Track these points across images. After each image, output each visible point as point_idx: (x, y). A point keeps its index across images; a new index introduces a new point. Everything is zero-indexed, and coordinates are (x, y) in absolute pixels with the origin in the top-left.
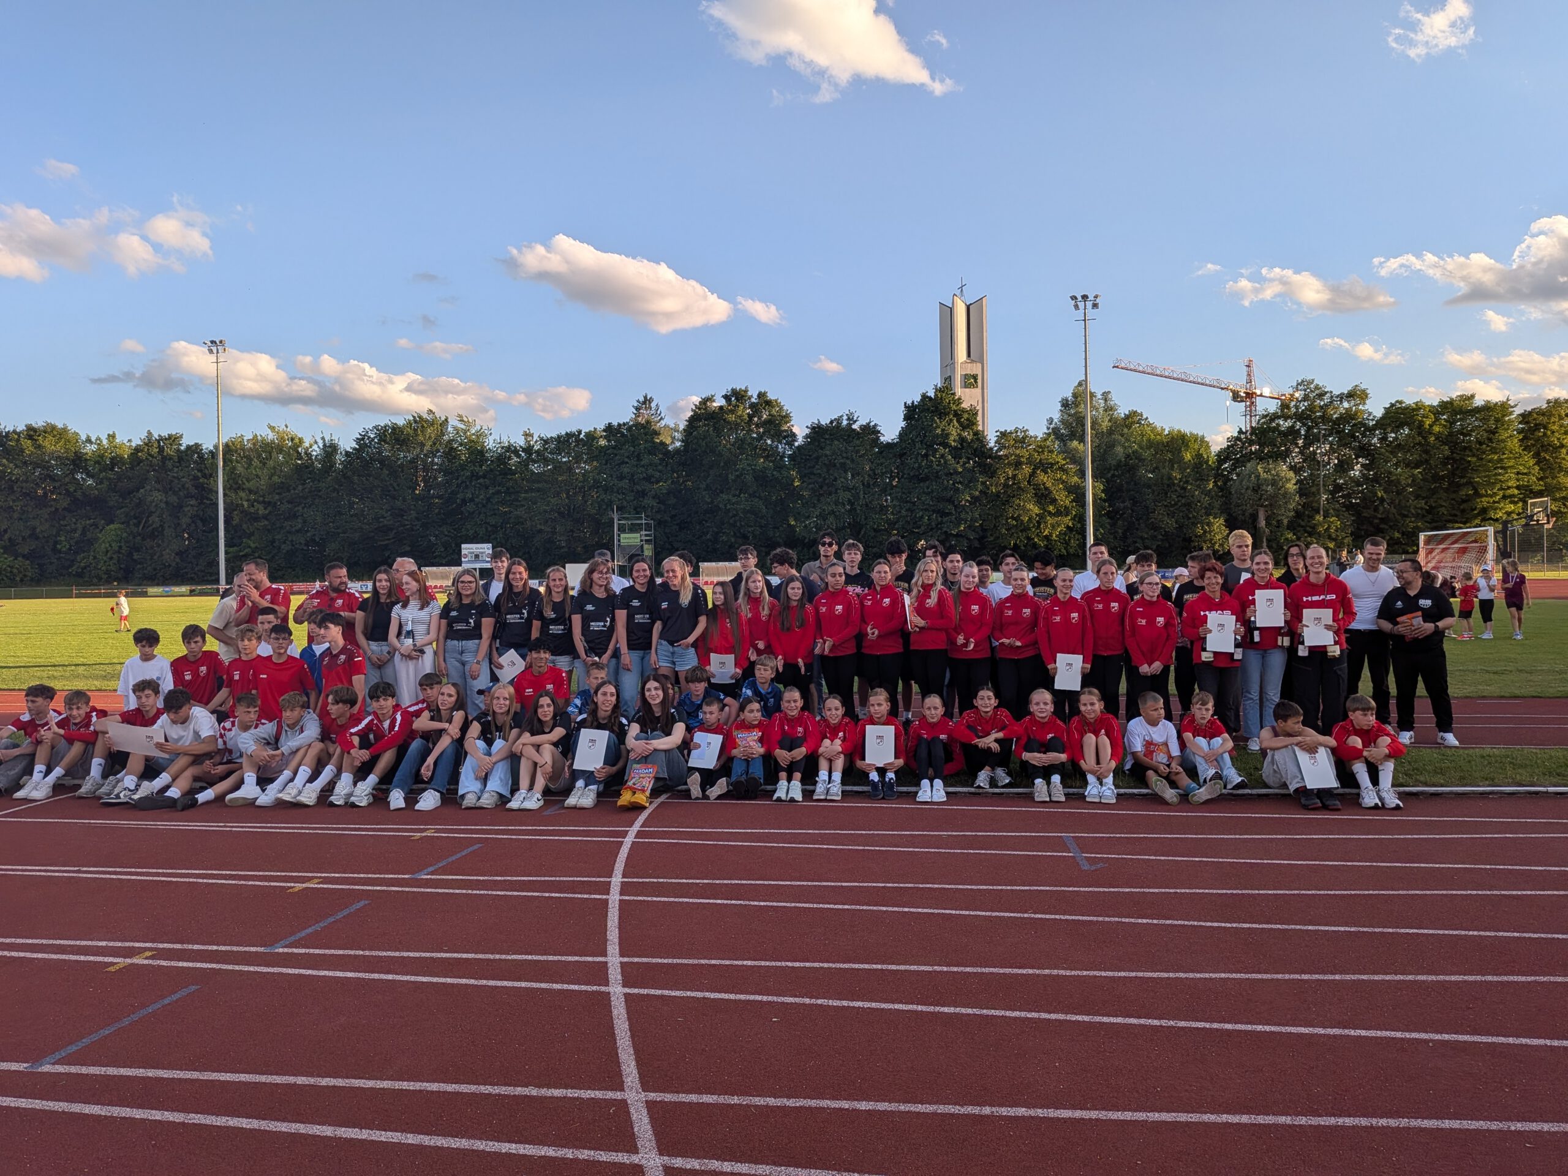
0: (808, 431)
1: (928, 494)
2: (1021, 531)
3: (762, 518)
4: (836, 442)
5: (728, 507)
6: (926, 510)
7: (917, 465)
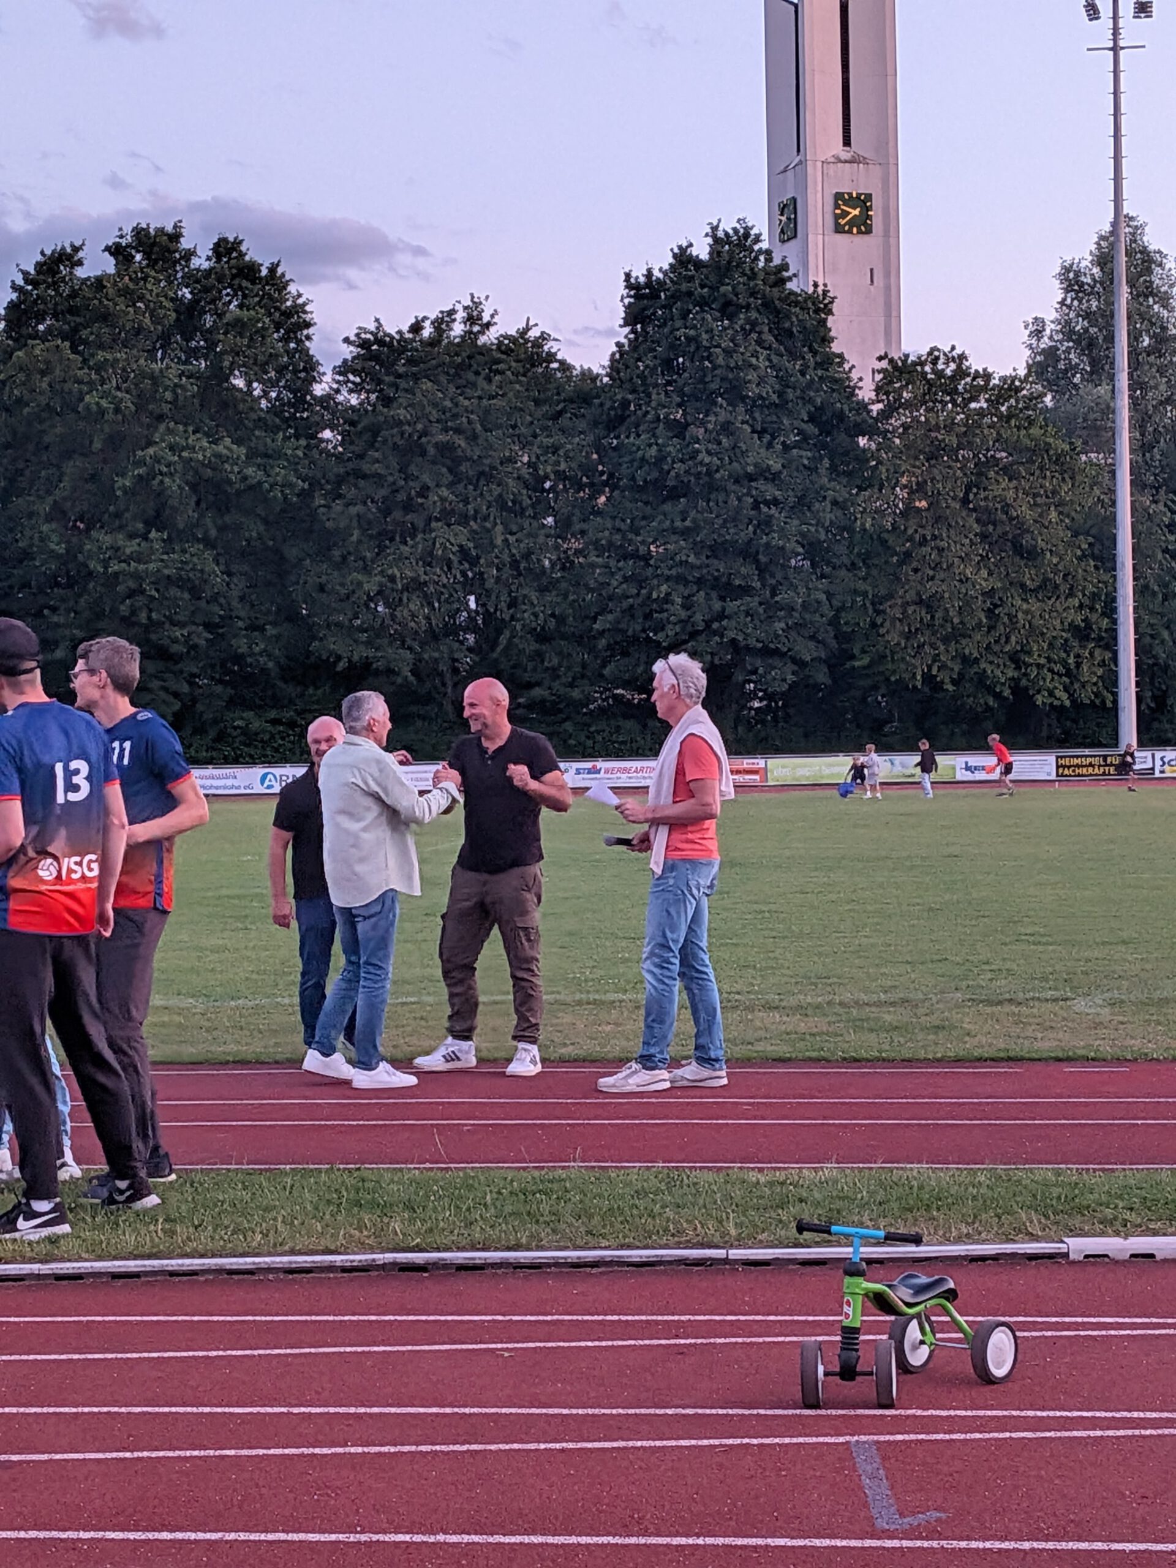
0: (348, 352)
1: (685, 533)
2: (946, 640)
3: (214, 599)
4: (426, 385)
5: (115, 567)
6: (681, 579)
7: (653, 451)
